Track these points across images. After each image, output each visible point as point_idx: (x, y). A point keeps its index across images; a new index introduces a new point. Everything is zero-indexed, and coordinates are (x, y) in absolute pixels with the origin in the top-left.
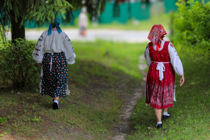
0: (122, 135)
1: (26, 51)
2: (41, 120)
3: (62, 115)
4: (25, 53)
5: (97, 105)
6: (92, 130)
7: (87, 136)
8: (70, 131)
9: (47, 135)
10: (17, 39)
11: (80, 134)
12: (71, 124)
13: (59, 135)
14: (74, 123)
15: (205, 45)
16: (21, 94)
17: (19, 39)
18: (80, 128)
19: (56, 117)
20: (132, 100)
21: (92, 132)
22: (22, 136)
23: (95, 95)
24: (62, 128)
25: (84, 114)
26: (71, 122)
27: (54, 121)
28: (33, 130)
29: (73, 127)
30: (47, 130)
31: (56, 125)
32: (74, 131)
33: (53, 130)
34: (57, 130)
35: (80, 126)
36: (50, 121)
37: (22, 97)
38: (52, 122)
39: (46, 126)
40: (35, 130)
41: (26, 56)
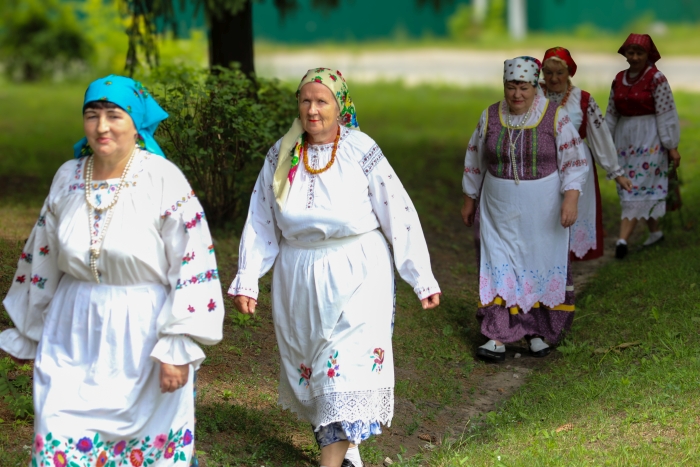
0: (516, 372)
1: (232, 108)
2: (259, 318)
4: (230, 114)
5: (459, 282)
6: (422, 354)
9: (270, 365)
20: (582, 271)
21: (421, 359)
23: (457, 253)
25: (405, 305)
28: (225, 348)
40: (231, 348)
41: (232, 121)
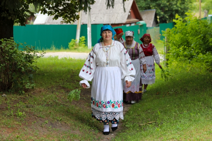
2: (25, 115)
3: (48, 112)
4: (11, 52)
6: (81, 127)
7: (74, 132)
8: (56, 126)
9: (31, 128)
10: (3, 39)
11: (67, 130)
12: (58, 120)
13: (44, 129)
14: (61, 119)
15: (202, 58)
16: (6, 96)
17: (5, 39)
18: (67, 124)
19: (42, 113)
21: (81, 128)
22: (3, 128)
24: (47, 123)
26: (58, 119)
27: (39, 116)
28: (15, 123)
29: (59, 123)
30: (31, 124)
31: (41, 120)
32: (61, 127)
33: (38, 124)
34: (41, 125)
35: (67, 123)
36: (35, 117)
37: (7, 99)
38: (36, 117)
39: (31, 120)
40: (17, 123)
41: (12, 55)
